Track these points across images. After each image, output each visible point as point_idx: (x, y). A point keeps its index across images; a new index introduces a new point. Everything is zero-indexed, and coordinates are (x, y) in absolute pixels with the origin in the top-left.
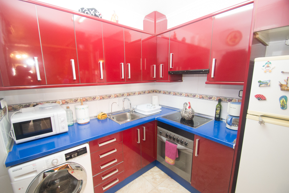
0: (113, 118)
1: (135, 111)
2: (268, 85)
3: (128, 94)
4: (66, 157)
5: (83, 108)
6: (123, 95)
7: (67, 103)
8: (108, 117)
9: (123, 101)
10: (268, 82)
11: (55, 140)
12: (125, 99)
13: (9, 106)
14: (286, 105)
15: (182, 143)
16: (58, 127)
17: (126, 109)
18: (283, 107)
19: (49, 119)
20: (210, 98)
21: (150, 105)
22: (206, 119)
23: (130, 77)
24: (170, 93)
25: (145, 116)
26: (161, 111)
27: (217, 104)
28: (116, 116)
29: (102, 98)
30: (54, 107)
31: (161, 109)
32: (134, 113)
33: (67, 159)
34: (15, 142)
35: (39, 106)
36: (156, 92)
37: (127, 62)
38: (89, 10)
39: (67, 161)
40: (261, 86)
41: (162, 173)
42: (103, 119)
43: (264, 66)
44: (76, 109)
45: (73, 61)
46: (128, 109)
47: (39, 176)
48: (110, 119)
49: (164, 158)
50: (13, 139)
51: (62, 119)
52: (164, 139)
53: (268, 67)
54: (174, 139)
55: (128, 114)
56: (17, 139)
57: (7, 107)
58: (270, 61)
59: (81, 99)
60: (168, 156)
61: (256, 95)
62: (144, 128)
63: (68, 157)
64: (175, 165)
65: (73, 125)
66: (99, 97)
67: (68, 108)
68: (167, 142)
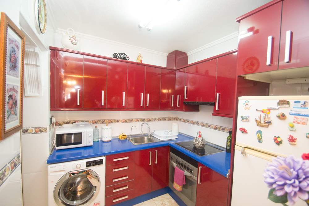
0: (132, 140)
1: (153, 135)
2: (248, 120)
3: (148, 120)
4: (87, 164)
5: (107, 129)
6: (144, 120)
7: (96, 123)
8: (128, 138)
9: (142, 126)
10: (247, 117)
11: (82, 151)
12: (144, 123)
13: (56, 122)
14: (261, 139)
15: (188, 169)
16: (87, 141)
17: (143, 133)
18: (260, 140)
19: (81, 134)
20: (223, 129)
21: (167, 132)
22: (217, 150)
23: (148, 105)
24: (188, 122)
25: (160, 141)
26: (177, 137)
27: (228, 135)
28: (134, 139)
29: (125, 121)
30: (86, 125)
31: (177, 136)
32: (152, 138)
33: (87, 166)
34: (55, 148)
35: (76, 123)
36: (177, 120)
37: (147, 93)
38: (120, 54)
39: (88, 168)
40: (243, 120)
41: (173, 200)
42: (123, 139)
43: (244, 104)
44: (102, 128)
45: (103, 92)
46: (147, 134)
47: (66, 175)
48: (129, 140)
49: (173, 183)
50: (54, 146)
51: (90, 135)
52: (175, 165)
53: (247, 105)
54: (182, 165)
55: (146, 138)
56: (57, 146)
57: (55, 122)
58: (248, 100)
59: (107, 121)
60: (176, 182)
61: (240, 128)
62: (157, 151)
63: (88, 164)
64: (182, 192)
65: (98, 141)
66: (122, 120)
67: (96, 127)
68: (177, 167)
